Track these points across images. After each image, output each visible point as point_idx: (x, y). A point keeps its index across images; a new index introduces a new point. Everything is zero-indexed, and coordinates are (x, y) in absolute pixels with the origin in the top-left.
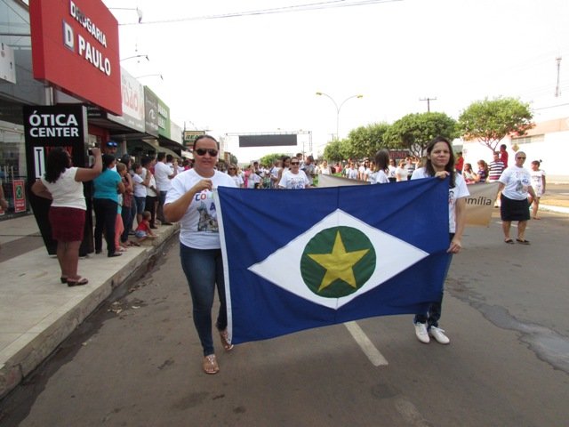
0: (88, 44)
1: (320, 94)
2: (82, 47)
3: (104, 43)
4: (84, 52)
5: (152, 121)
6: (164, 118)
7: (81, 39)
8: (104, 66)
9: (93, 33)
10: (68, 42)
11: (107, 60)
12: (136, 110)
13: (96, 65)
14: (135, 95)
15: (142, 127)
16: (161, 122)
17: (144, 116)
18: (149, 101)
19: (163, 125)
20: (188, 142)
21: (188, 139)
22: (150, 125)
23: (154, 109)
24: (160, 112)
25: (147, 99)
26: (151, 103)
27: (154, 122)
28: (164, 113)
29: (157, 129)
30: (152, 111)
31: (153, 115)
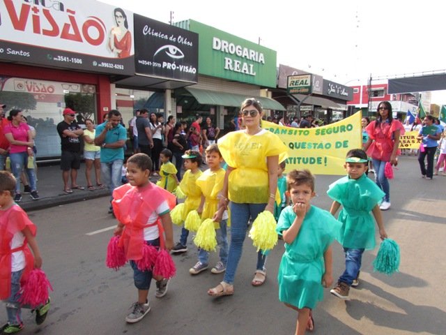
6: (253, 61)
14: (90, 23)
15: (120, 67)
16: (241, 66)
17: (132, 52)
18: (156, 34)
19: (247, 69)
20: (292, 88)
21: (292, 86)
22: (159, 65)
23: (176, 44)
24: (227, 51)
25: (146, 30)
26: (166, 37)
27: (178, 62)
28: (252, 55)
29: (192, 71)
30: (171, 48)
31: (175, 53)
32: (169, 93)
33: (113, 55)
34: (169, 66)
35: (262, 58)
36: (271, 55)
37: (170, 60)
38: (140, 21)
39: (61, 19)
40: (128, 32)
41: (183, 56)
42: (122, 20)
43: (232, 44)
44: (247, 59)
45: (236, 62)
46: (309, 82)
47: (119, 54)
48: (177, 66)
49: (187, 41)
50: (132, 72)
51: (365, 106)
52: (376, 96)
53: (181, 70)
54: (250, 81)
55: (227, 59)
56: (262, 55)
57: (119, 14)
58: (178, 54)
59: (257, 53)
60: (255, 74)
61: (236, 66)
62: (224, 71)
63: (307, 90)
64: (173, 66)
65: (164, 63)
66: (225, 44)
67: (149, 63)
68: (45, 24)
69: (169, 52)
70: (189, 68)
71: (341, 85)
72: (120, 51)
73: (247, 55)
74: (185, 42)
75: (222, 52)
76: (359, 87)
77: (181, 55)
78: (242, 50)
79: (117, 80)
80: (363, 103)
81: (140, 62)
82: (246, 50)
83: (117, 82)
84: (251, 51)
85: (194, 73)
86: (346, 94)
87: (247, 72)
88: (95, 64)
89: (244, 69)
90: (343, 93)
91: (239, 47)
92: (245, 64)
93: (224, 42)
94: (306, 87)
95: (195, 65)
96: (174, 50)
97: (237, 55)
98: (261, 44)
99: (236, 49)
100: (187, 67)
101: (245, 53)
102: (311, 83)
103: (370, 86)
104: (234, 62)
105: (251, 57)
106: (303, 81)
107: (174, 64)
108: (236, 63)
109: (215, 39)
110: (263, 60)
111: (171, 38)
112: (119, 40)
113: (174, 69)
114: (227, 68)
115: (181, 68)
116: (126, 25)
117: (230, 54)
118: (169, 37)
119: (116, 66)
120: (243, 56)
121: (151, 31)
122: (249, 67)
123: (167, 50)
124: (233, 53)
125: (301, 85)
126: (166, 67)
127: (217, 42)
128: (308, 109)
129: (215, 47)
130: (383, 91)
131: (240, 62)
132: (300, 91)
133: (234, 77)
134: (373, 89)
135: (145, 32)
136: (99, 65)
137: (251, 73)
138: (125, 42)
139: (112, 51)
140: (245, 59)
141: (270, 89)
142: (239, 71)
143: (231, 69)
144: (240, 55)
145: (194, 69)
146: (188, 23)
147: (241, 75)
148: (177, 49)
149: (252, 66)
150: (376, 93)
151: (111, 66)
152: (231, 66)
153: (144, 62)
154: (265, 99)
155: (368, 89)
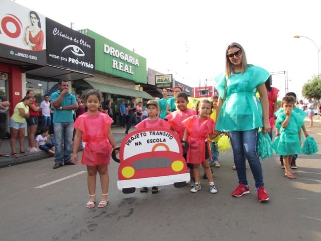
1: (298, 37)
5: (69, 54)
14: (8, 19)
15: (34, 58)
16: (124, 67)
17: (44, 47)
18: (63, 36)
19: (127, 69)
20: (159, 84)
21: (158, 83)
22: (66, 60)
23: (78, 45)
24: (114, 55)
25: (55, 32)
26: (71, 39)
27: (80, 59)
28: (131, 60)
29: (91, 66)
30: (75, 47)
31: (78, 51)
33: (28, 48)
34: (73, 61)
35: (137, 63)
36: (143, 61)
37: (74, 57)
38: (50, 24)
40: (41, 31)
41: (84, 55)
42: (36, 21)
43: (117, 51)
44: (128, 62)
45: (120, 63)
46: (170, 80)
47: (33, 48)
48: (79, 61)
49: (87, 44)
50: (44, 62)
52: (204, 94)
53: (82, 65)
54: (130, 78)
55: (114, 61)
56: (137, 60)
57: (33, 15)
58: (80, 52)
59: (134, 59)
60: (133, 73)
61: (121, 66)
62: (112, 69)
63: (169, 85)
64: (77, 62)
65: (70, 58)
66: (113, 50)
67: (57, 57)
69: (73, 50)
70: (88, 64)
71: (186, 86)
72: (34, 45)
73: (127, 59)
74: (85, 45)
75: (110, 55)
76: (193, 88)
77: (82, 53)
78: (124, 55)
79: (27, 70)
81: (50, 55)
82: (126, 55)
83: (27, 72)
84: (130, 57)
85: (92, 68)
86: (188, 91)
87: (128, 72)
88: (12, 53)
89: (125, 69)
90: (187, 91)
91: (122, 53)
92: (126, 66)
93: (112, 48)
94: (168, 84)
95: (93, 63)
96: (77, 49)
97: (121, 59)
99: (120, 55)
100: (87, 63)
101: (126, 58)
102: (172, 81)
103: (200, 88)
104: (119, 64)
105: (130, 61)
106: (166, 79)
107: (77, 60)
108: (120, 65)
109: (106, 46)
110: (138, 64)
111: (75, 40)
112: (33, 37)
113: (77, 63)
114: (114, 67)
115: (82, 63)
116: (39, 25)
117: (116, 57)
118: (73, 39)
119: (30, 57)
120: (125, 60)
121: (59, 33)
122: (129, 68)
123: (72, 48)
124: (118, 56)
125: (165, 82)
126: (71, 62)
127: (107, 48)
129: (105, 51)
130: (207, 91)
131: (123, 64)
132: (164, 86)
133: (119, 74)
134: (202, 90)
135: (55, 33)
136: (16, 54)
137: (131, 73)
138: (38, 39)
139: (28, 44)
140: (126, 62)
142: (123, 70)
143: (117, 68)
144: (123, 58)
145: (92, 65)
146: (86, 31)
147: (123, 73)
148: (79, 49)
149: (131, 67)
150: (203, 92)
151: (26, 56)
152: (117, 66)
153: (54, 56)
154: (139, 91)
155: (199, 90)
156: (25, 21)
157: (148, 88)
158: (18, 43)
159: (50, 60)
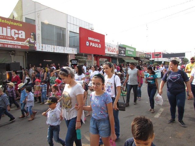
0: (93, 44)
2: (91, 45)
3: (99, 41)
4: (92, 45)
5: (122, 53)
6: (131, 51)
7: (91, 43)
8: (98, 46)
9: (95, 40)
10: (87, 45)
11: (100, 45)
12: (115, 52)
13: (96, 47)
14: (114, 49)
15: (117, 56)
17: (118, 53)
21: (140, 57)
23: (123, 50)
27: (123, 54)
29: (125, 55)
30: (122, 51)
32: (118, 59)
33: (116, 54)
34: (122, 55)
35: (133, 51)
36: (135, 49)
37: (122, 54)
38: (119, 47)
39: (112, 49)
46: (145, 56)
51: (153, 59)
55: (128, 52)
60: (132, 54)
68: (110, 50)
75: (128, 50)
76: (151, 53)
77: (124, 52)
80: (152, 58)
91: (130, 49)
98: (132, 47)
103: (155, 53)
106: (143, 56)
109: (127, 48)
128: (145, 62)
132: (142, 58)
133: (129, 55)
135: (120, 49)
138: (118, 51)
141: (133, 57)
146: (123, 45)
150: (157, 55)
153: (119, 55)
154: (132, 60)
155: (154, 54)
156: (116, 48)
157: (136, 58)
158: (115, 53)
159: (119, 56)
